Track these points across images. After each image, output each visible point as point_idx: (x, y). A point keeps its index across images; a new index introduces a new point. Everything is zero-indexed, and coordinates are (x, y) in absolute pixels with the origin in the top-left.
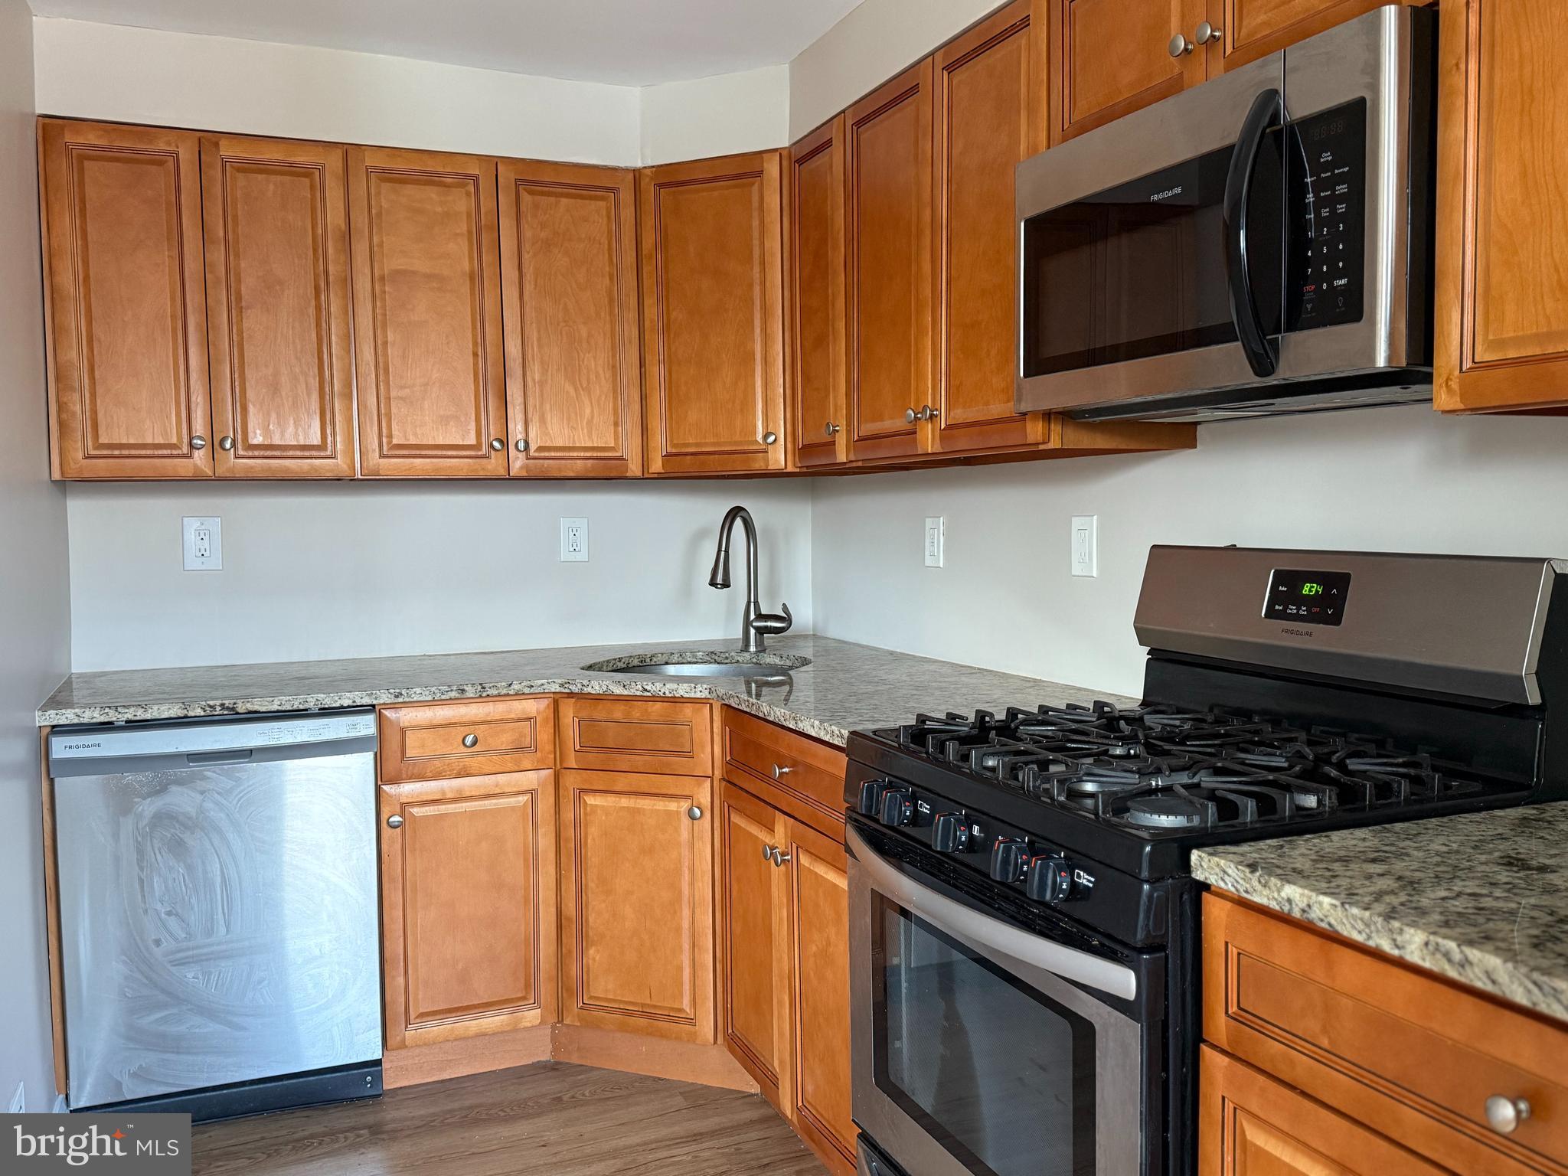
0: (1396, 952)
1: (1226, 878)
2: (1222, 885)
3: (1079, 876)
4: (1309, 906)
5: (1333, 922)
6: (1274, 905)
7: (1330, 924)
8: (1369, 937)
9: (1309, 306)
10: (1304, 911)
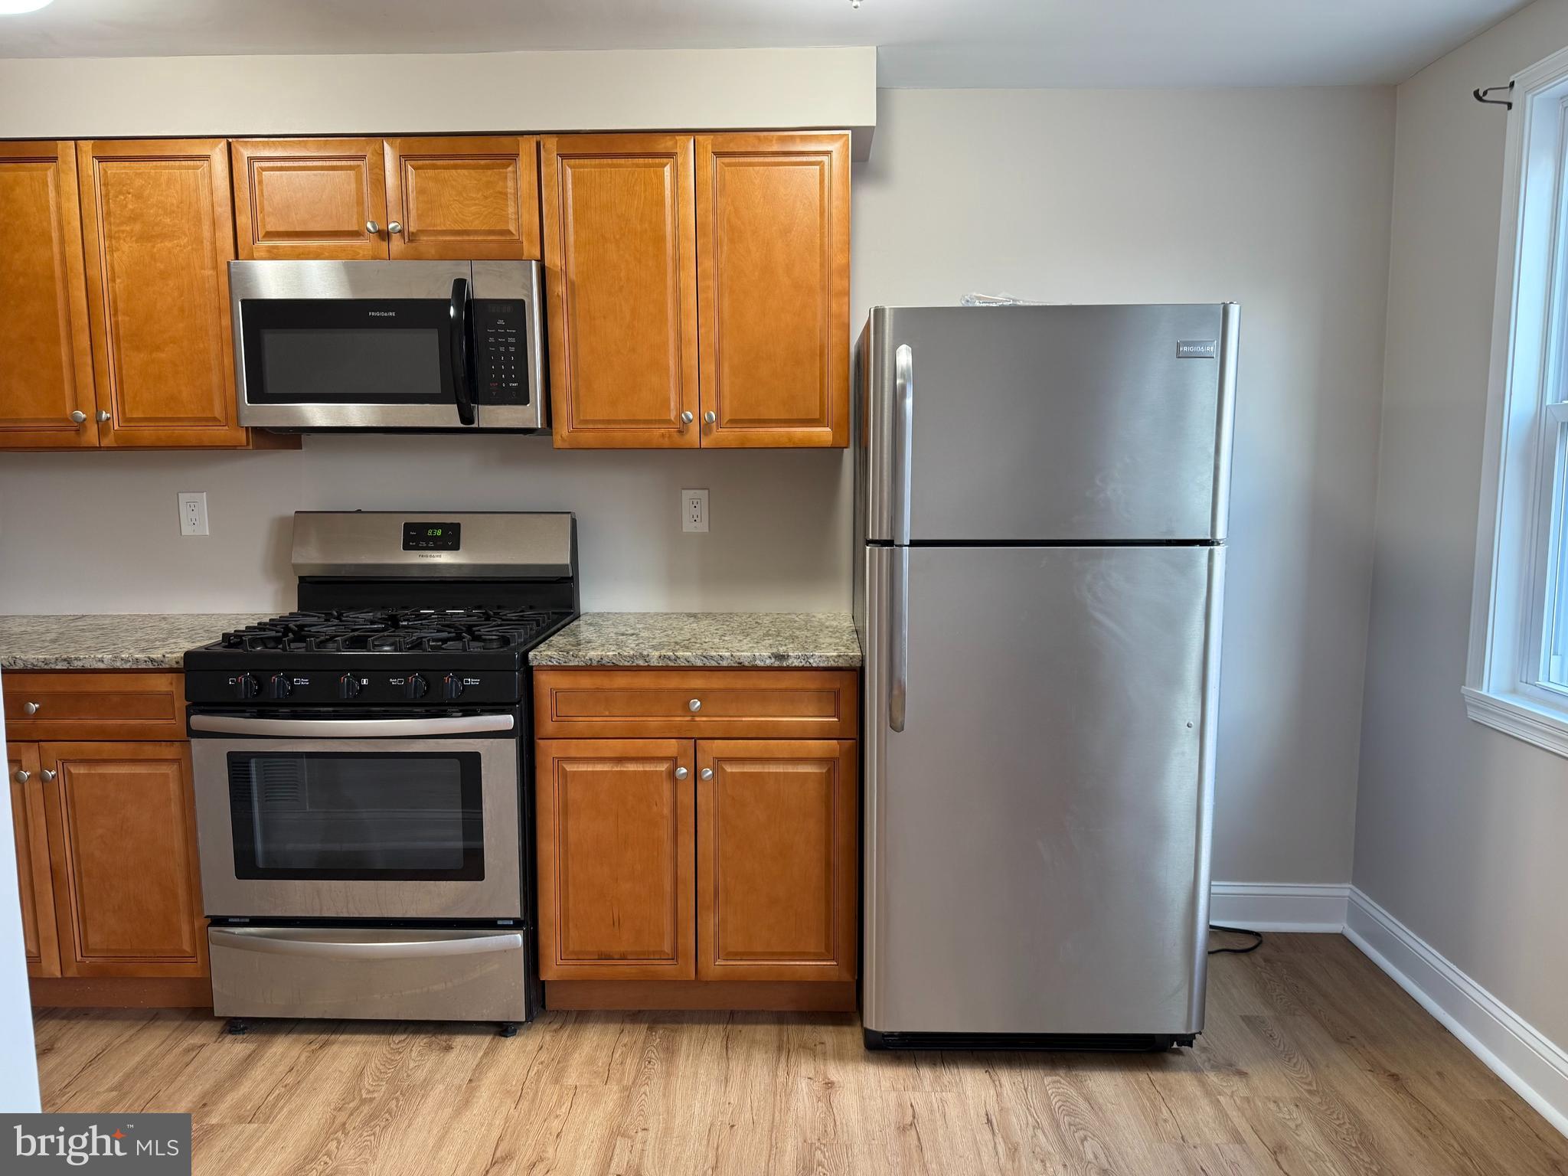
0: (646, 664)
1: (552, 660)
2: (550, 663)
3: (467, 682)
4: (602, 659)
5: (614, 661)
6: (581, 664)
7: (613, 663)
8: (633, 662)
9: (494, 393)
10: (599, 661)
